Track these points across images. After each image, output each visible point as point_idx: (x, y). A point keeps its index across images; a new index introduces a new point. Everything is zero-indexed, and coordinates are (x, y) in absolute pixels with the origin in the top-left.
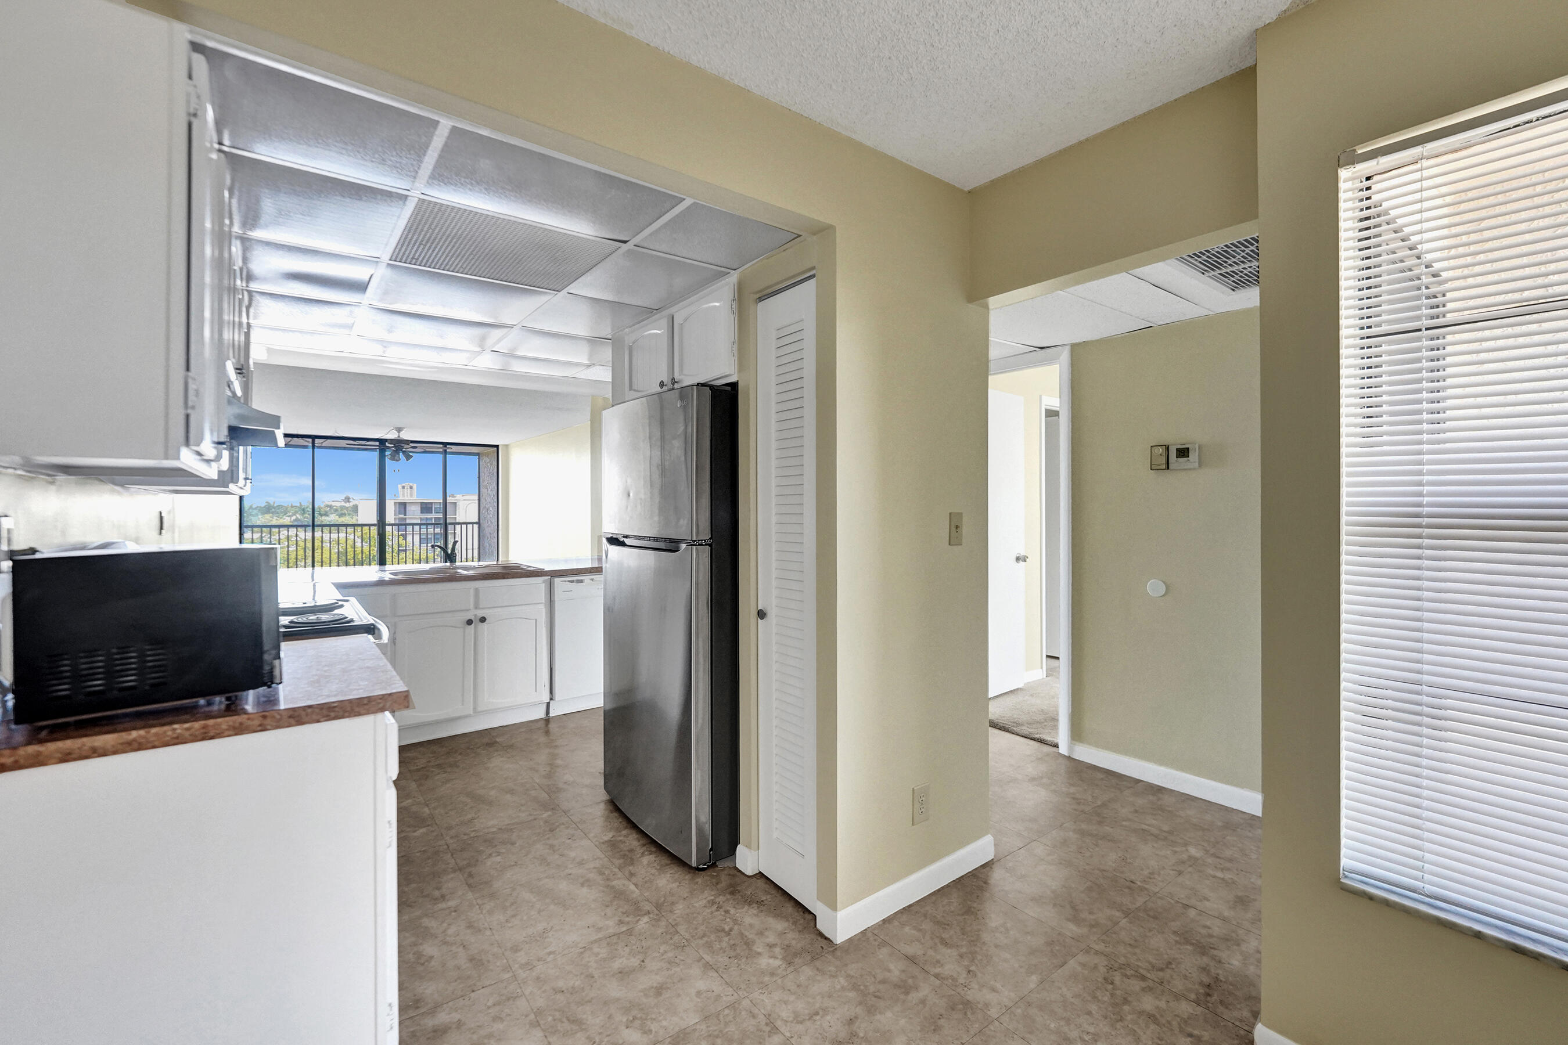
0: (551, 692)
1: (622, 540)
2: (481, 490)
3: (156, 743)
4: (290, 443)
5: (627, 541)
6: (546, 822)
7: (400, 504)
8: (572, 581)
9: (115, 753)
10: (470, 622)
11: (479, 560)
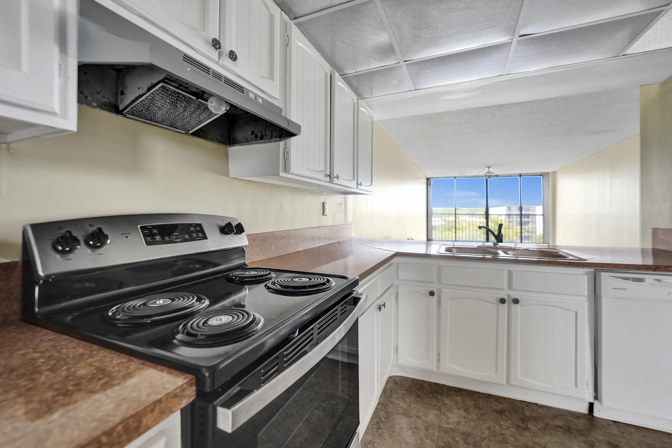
0: (596, 392)
10: (503, 301)
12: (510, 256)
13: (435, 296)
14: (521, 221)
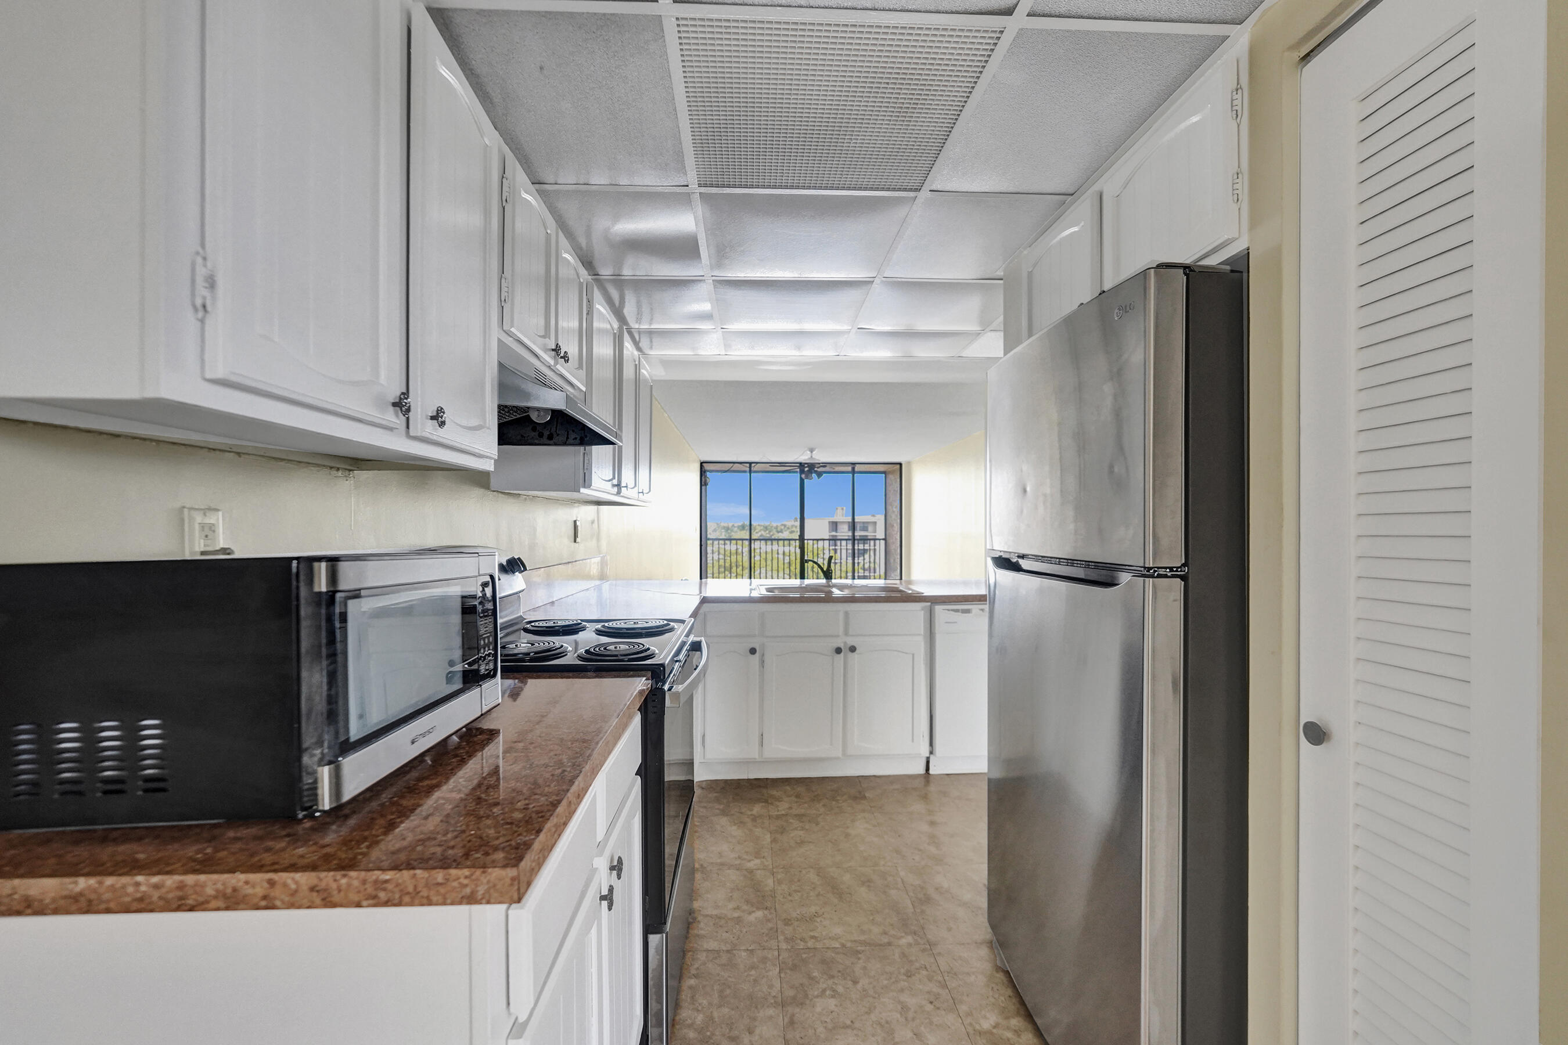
0: (931, 744)
1: (1014, 560)
2: (887, 506)
3: (112, 905)
4: (732, 469)
5: (1024, 564)
6: (903, 955)
7: (833, 522)
8: (957, 611)
9: (56, 912)
10: (838, 651)
11: (854, 578)
12: (846, 593)
13: (757, 654)
14: (854, 549)
